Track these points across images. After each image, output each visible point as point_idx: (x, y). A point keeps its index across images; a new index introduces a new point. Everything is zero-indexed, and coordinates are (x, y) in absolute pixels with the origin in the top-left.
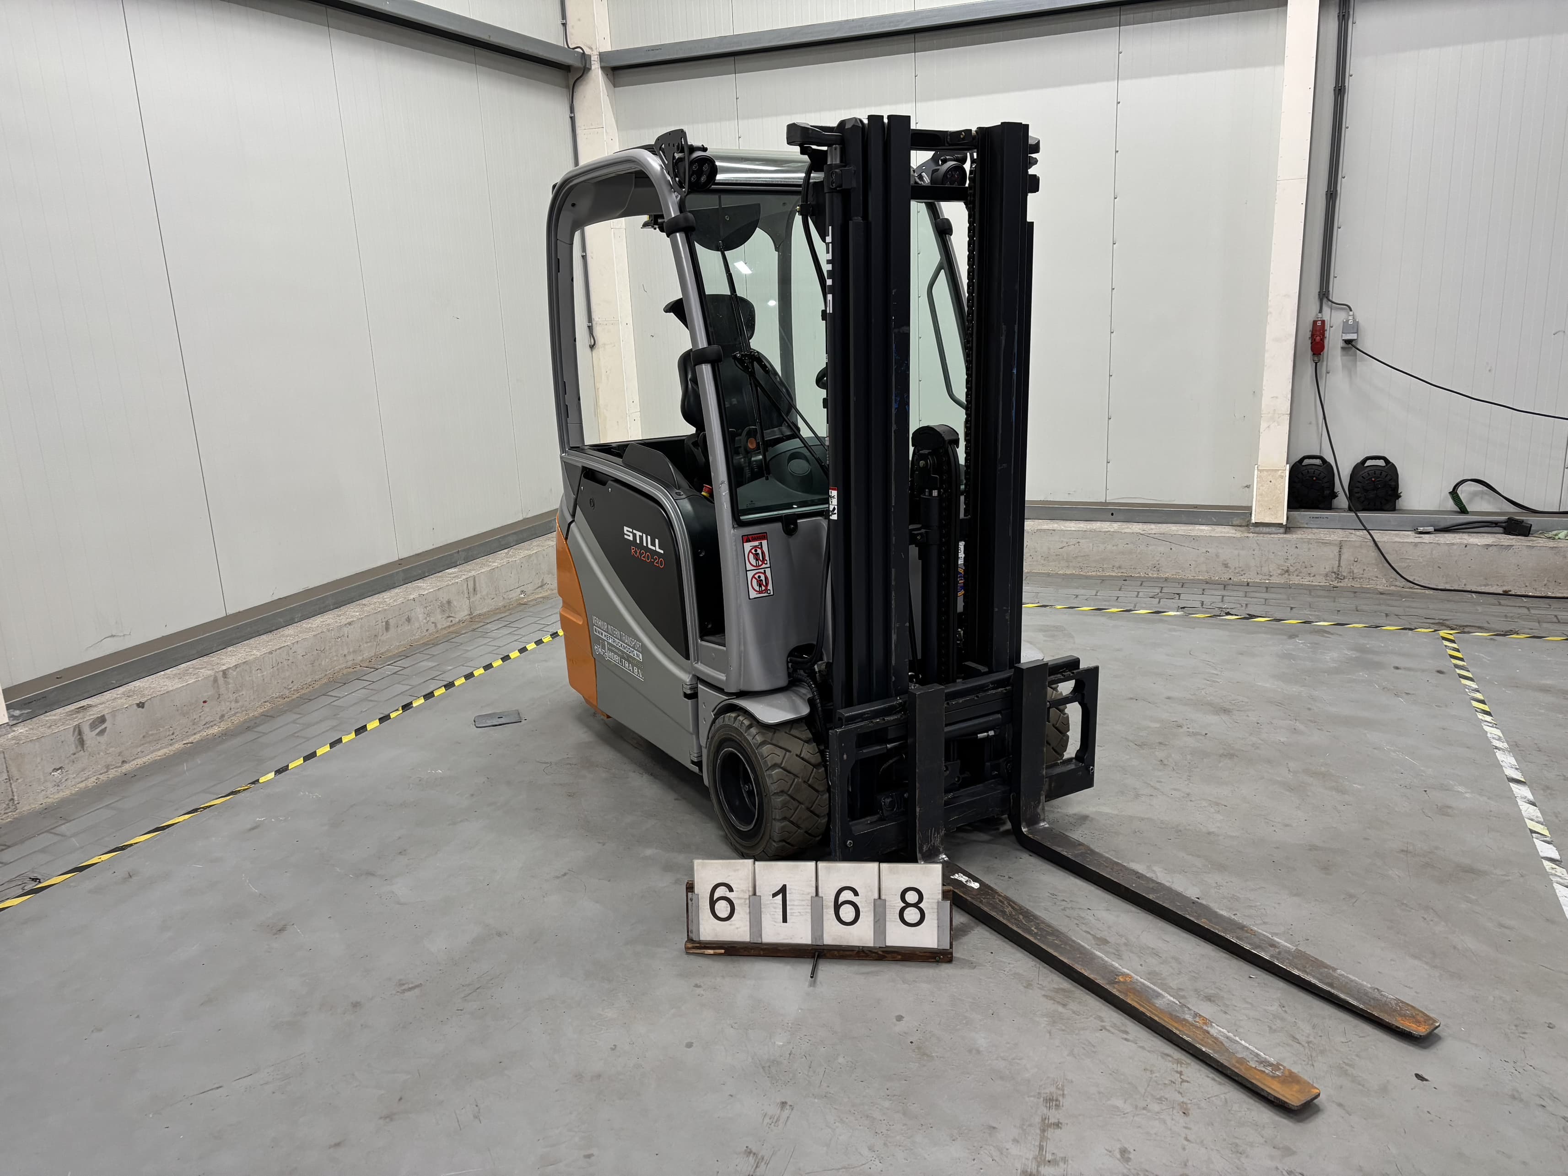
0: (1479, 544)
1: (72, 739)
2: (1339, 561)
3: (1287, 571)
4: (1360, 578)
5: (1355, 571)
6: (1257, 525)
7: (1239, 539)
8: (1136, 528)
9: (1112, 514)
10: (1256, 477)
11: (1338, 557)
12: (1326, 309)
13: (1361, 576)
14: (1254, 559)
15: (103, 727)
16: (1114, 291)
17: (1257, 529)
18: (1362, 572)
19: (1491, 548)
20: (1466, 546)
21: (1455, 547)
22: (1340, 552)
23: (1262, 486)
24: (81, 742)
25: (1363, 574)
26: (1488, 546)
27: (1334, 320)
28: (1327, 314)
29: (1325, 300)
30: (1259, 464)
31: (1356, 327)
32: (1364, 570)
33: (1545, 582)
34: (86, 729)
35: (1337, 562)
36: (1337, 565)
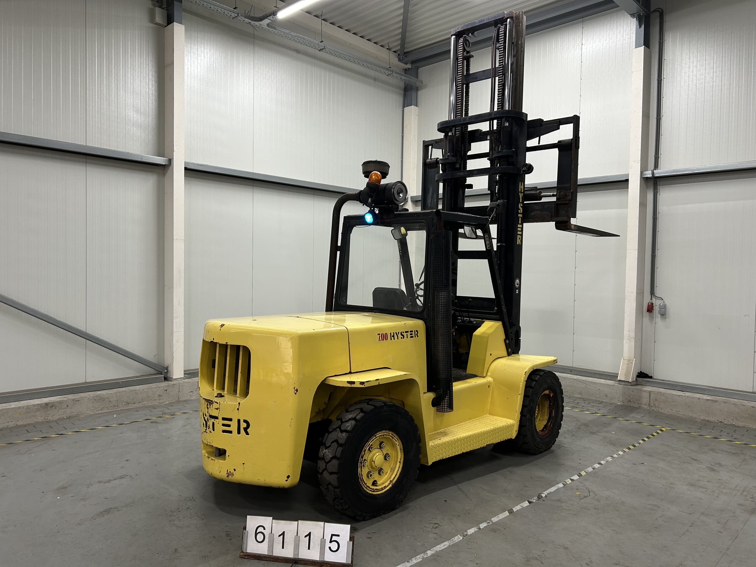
0: (704, 399)
2: (650, 399)
3: (630, 401)
4: (658, 408)
5: (656, 404)
6: (620, 381)
7: (612, 386)
8: (576, 377)
9: (571, 371)
10: (622, 362)
11: (649, 397)
12: (654, 299)
13: (658, 407)
14: (617, 394)
16: (575, 286)
17: (620, 383)
18: (658, 405)
19: (709, 401)
20: (699, 399)
21: (695, 399)
22: (650, 395)
23: (624, 365)
25: (659, 406)
26: (708, 400)
27: (657, 303)
28: (654, 301)
29: (653, 296)
30: (624, 357)
31: (665, 307)
32: (660, 404)
33: (732, 418)
35: (649, 400)
36: (649, 401)
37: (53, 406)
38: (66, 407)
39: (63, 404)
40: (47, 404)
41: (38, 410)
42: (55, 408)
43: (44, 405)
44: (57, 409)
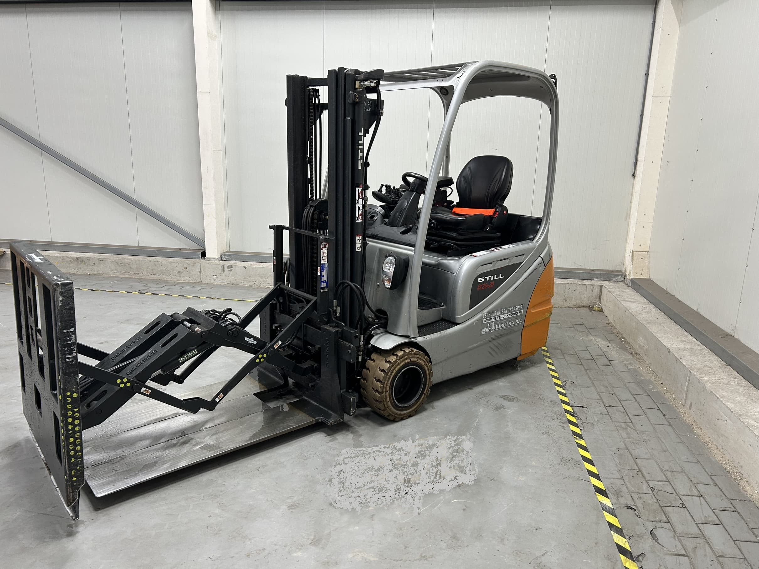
1: (221, 268)
15: (231, 269)
24: (224, 271)
34: (226, 267)
37: (82, 261)
38: (93, 264)
39: (90, 261)
40: (77, 258)
41: (71, 262)
42: (85, 264)
43: (76, 258)
44: (86, 264)
